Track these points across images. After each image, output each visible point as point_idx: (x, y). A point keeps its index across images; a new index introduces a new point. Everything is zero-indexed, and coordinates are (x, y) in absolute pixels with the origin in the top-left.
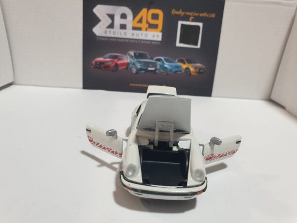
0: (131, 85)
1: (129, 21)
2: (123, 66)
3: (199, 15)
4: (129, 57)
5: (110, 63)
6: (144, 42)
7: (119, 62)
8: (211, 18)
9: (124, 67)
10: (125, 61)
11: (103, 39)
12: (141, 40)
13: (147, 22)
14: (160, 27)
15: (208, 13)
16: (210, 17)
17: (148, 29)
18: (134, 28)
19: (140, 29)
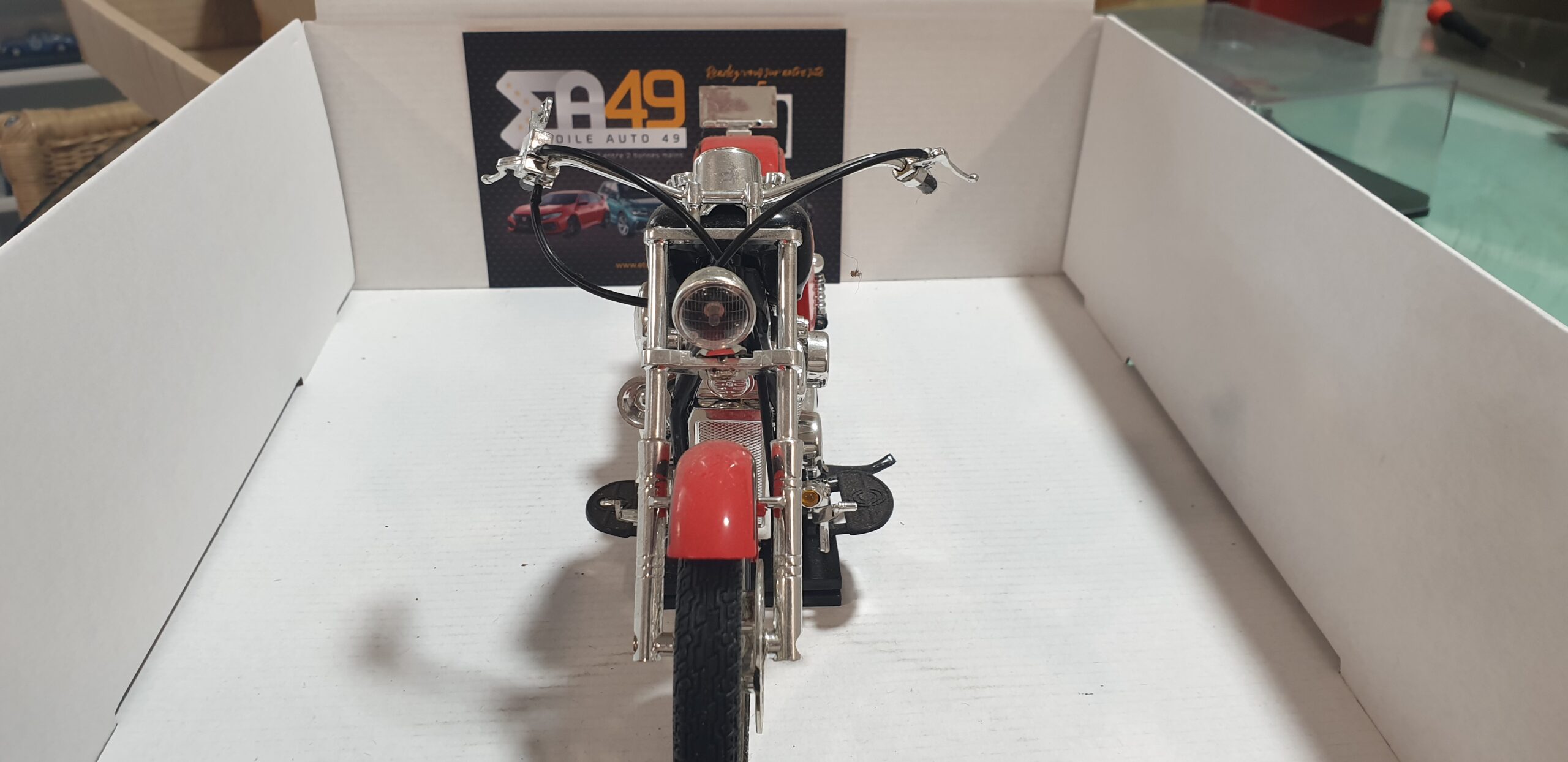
0: (619, 266)
1: (596, 105)
2: (595, 220)
3: (779, 75)
4: (606, 196)
5: (557, 215)
6: (641, 156)
7: (579, 212)
8: (813, 77)
9: (596, 222)
10: (597, 208)
12: (632, 151)
13: (645, 105)
14: (680, 114)
15: (802, 69)
16: (809, 76)
17: (648, 122)
18: (611, 123)
19: (627, 123)
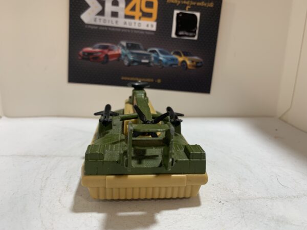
11: (92, 27)
